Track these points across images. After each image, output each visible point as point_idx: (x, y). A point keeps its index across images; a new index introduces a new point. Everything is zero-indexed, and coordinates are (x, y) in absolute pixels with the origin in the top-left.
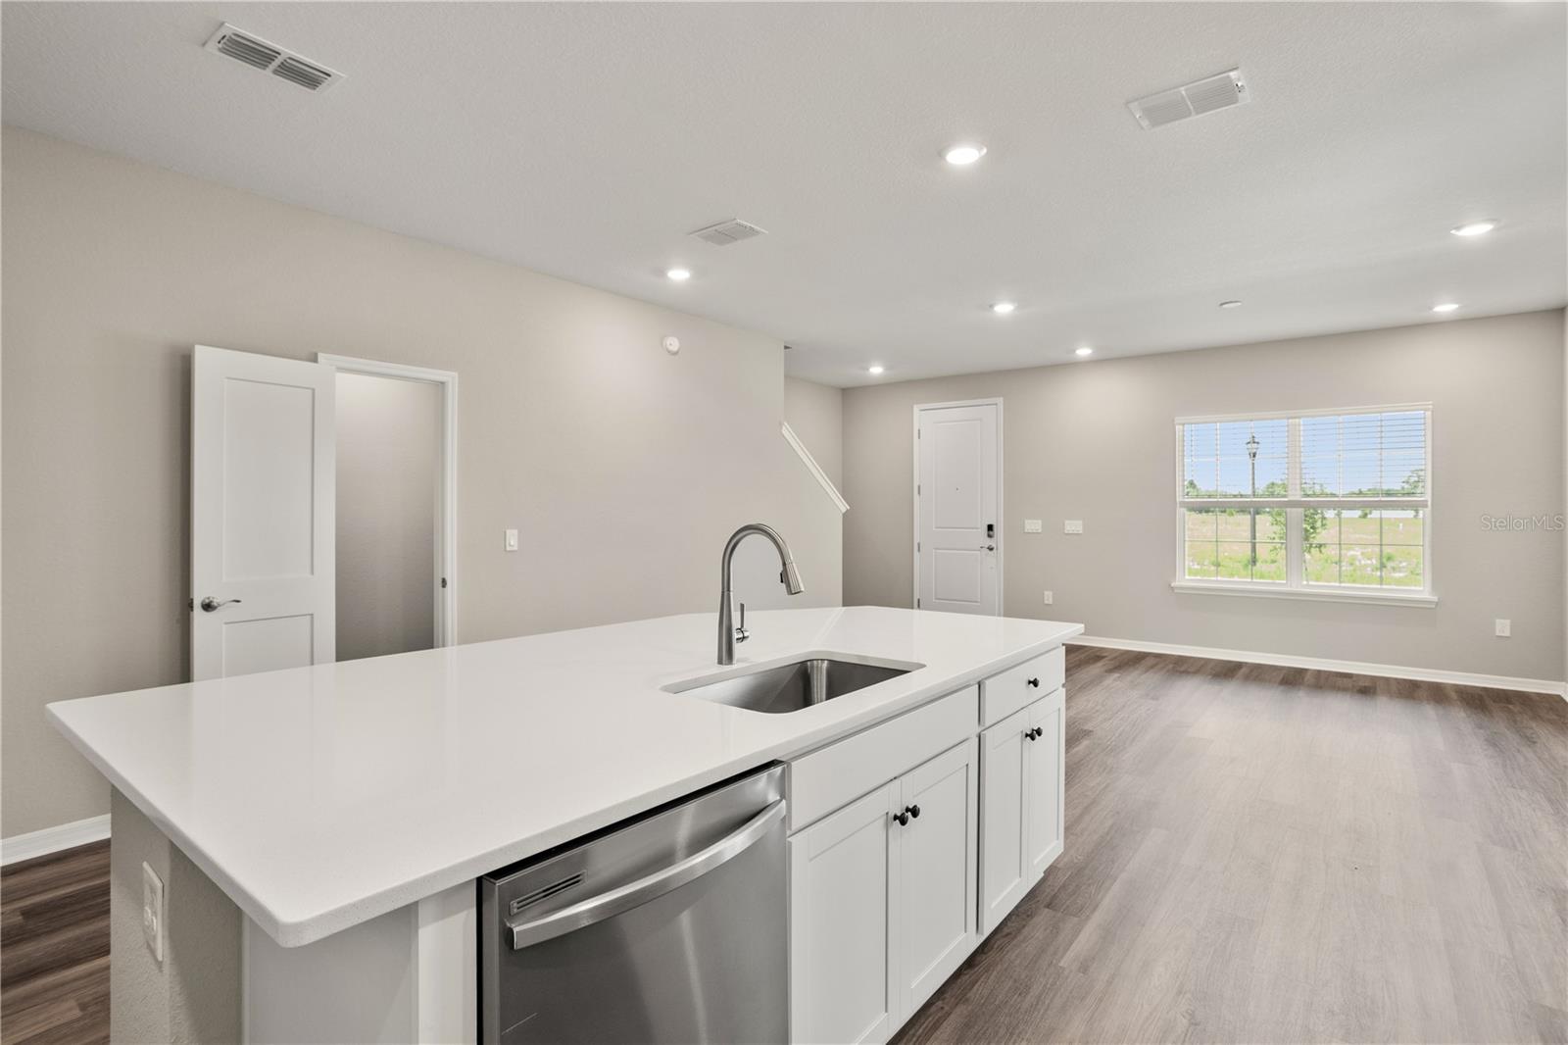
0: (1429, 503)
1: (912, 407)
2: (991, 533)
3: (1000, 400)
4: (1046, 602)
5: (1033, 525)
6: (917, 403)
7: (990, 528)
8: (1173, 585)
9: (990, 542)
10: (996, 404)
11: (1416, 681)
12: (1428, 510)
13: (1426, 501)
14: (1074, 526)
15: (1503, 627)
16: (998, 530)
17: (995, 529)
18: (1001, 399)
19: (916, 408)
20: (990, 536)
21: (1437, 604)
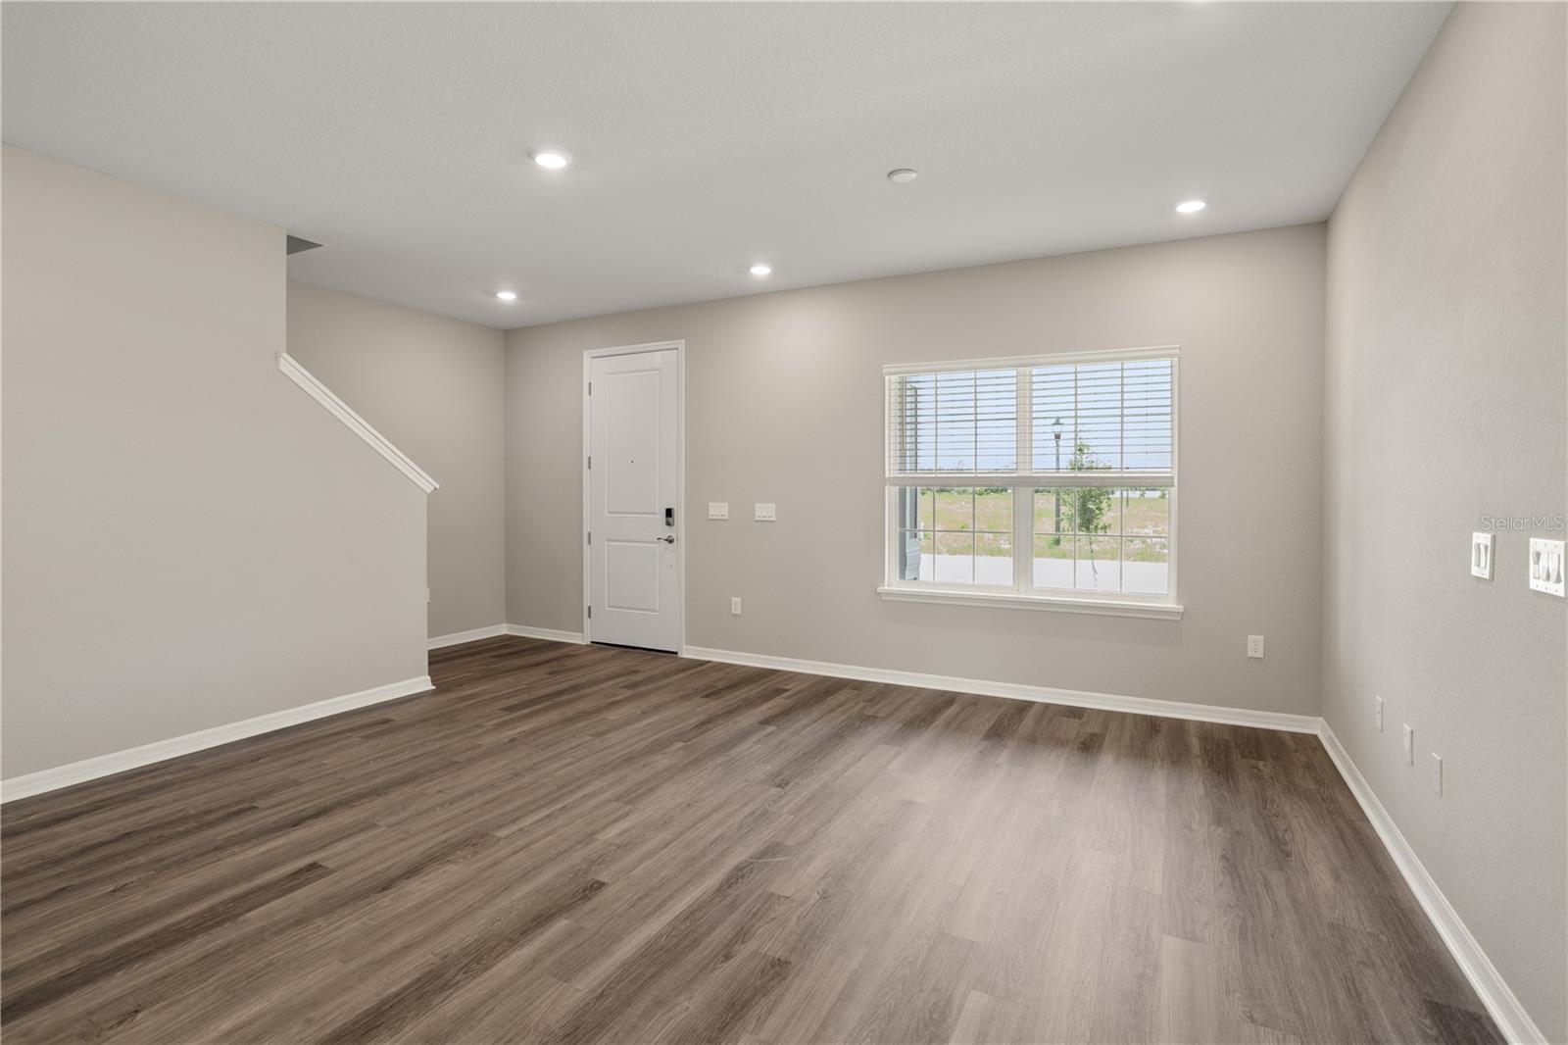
0: (1176, 483)
1: (582, 354)
2: (670, 520)
3: (681, 344)
4: (733, 612)
5: (719, 510)
6: (587, 349)
7: (669, 513)
8: (880, 589)
9: (667, 532)
10: (677, 349)
11: (1156, 717)
12: (1174, 490)
13: (1172, 478)
14: (765, 511)
15: (1255, 645)
16: (679, 516)
17: (675, 514)
18: (683, 341)
19: (586, 355)
20: (668, 524)
21: (1183, 615)
